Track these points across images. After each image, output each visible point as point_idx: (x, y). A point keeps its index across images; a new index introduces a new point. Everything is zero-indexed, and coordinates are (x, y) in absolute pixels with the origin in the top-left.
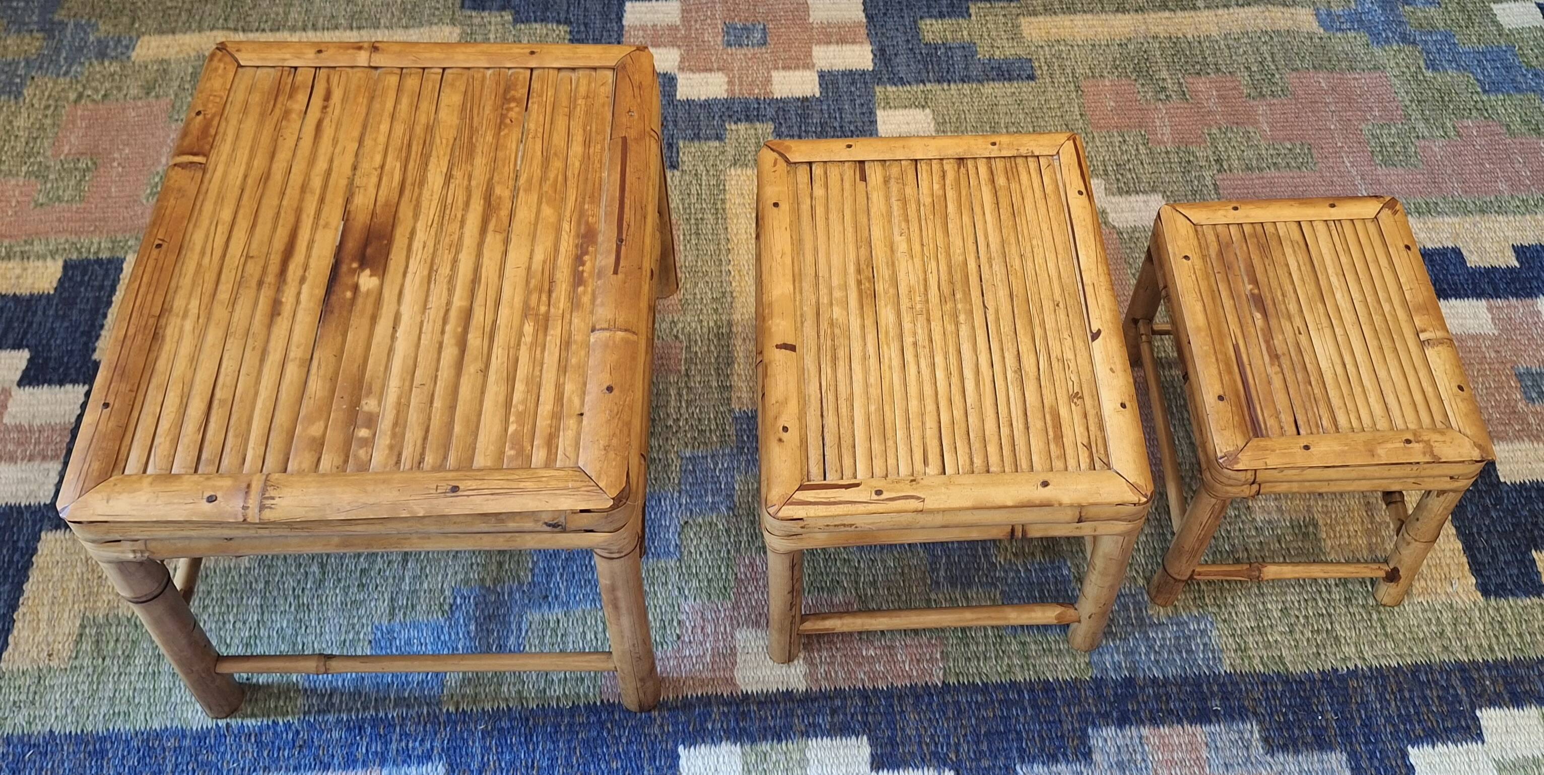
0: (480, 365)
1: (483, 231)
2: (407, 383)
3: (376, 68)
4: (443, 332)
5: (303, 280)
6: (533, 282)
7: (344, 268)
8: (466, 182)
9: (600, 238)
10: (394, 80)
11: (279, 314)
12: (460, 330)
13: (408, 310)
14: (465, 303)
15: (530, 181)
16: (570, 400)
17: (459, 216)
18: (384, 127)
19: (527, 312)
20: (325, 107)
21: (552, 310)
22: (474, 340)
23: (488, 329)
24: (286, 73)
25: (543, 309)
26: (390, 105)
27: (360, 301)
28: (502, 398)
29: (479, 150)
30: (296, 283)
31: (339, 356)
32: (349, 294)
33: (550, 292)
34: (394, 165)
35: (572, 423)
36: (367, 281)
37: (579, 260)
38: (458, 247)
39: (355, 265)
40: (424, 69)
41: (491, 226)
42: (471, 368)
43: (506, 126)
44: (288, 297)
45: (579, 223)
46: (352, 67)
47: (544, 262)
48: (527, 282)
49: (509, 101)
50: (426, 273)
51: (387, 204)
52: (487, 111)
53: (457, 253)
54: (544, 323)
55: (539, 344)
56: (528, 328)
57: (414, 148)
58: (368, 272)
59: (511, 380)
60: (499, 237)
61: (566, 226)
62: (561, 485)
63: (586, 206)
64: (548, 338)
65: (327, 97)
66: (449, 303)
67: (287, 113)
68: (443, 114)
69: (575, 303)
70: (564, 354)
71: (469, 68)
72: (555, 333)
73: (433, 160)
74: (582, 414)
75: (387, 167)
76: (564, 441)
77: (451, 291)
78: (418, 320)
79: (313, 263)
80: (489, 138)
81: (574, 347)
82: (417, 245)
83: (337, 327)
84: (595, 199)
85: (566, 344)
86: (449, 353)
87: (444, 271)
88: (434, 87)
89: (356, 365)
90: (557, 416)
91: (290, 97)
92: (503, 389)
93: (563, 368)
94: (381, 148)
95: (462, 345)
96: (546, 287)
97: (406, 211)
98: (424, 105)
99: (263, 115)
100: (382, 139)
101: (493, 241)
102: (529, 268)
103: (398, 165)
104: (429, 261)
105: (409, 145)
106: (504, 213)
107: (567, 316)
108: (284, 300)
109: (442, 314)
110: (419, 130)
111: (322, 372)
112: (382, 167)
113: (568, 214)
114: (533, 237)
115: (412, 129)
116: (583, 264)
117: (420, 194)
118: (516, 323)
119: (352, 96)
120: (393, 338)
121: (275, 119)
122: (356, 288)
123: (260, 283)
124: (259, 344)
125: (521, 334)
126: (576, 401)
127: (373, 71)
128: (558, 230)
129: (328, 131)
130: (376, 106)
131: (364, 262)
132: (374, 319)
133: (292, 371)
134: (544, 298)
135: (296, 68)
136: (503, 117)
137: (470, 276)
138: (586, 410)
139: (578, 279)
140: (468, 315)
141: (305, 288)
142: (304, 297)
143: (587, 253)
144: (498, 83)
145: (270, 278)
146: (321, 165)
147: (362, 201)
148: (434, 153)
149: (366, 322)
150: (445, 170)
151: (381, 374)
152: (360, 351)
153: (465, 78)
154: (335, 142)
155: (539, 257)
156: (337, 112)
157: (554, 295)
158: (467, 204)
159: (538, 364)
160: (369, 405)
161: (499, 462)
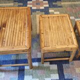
4: (11, 33)
9: (26, 24)
19: (19, 31)
25: (21, 31)
27: (3, 30)
36: (4, 28)
38: (12, 25)
40: (9, 9)
42: (14, 36)
45: (24, 23)
47: (21, 26)
50: (9, 28)
70: (23, 35)
72: (22, 33)
75: (5, 18)
76: (24, 43)
77: (12, 29)
78: (9, 32)
80: (15, 15)
83: (1, 33)
84: (25, 20)
90: (23, 40)
95: (13, 34)
96: (21, 28)
97: (7, 22)
98: (9, 12)
100: (5, 15)
101: (16, 25)
102: (19, 27)
104: (10, 26)
105: (7, 16)
107: (23, 31)
109: (11, 31)
116: (25, 26)
120: (7, 33)
128: (22, 23)
130: (4, 13)
131: (3, 27)
132: (5, 32)
136: (16, 13)
137: (14, 28)
138: (26, 40)
147: (3, 21)
152: (3, 35)
159: (21, 35)
160: (4, 40)
161: (17, 45)
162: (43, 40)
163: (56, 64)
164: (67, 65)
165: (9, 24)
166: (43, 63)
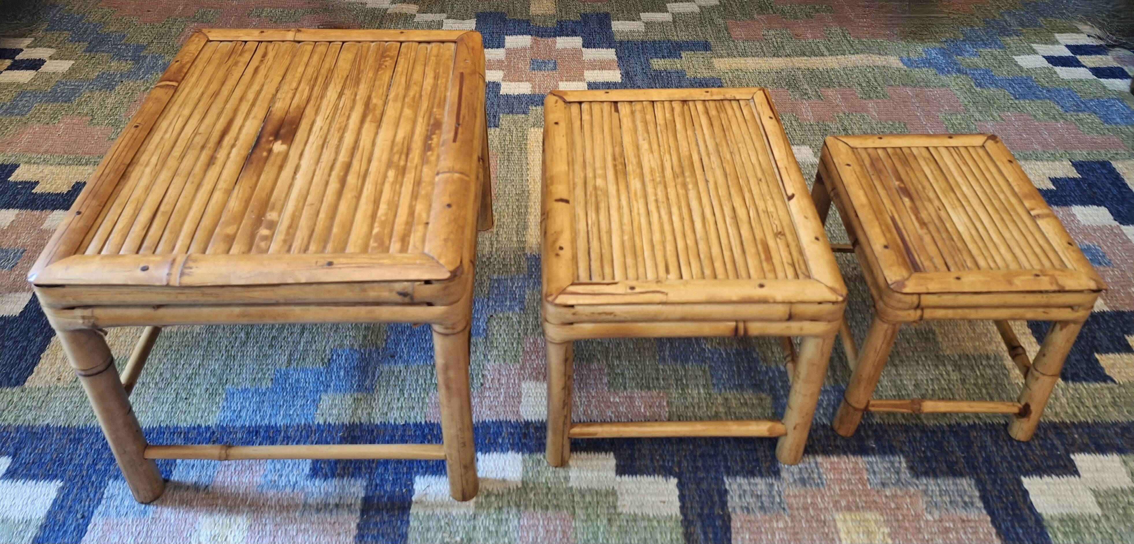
0: (355, 193)
1: (363, 121)
2: (301, 204)
3: (299, 42)
4: (330, 175)
5: (233, 146)
6: (396, 149)
7: (264, 140)
8: (353, 97)
9: (444, 126)
10: (310, 48)
11: (214, 164)
12: (342, 174)
13: (305, 163)
14: (347, 160)
15: (397, 96)
16: (420, 215)
17: (347, 114)
18: (301, 69)
19: (390, 164)
20: (262, 61)
21: (409, 164)
22: (352, 179)
23: (362, 174)
24: (238, 45)
25: (402, 163)
26: (305, 59)
27: (272, 158)
28: (369, 212)
29: (363, 81)
30: (229, 147)
31: (253, 188)
32: (265, 154)
33: (407, 155)
34: (304, 89)
35: (420, 228)
36: (278, 147)
37: (428, 137)
38: (343, 130)
39: (271, 138)
40: (330, 42)
41: (369, 118)
42: (348, 195)
43: (382, 69)
44: (221, 155)
45: (429, 119)
46: (283, 41)
47: (404, 138)
48: (392, 149)
49: (385, 57)
50: (321, 143)
51: (298, 107)
52: (370, 62)
53: (343, 133)
54: (403, 171)
55: (399, 181)
56: (391, 174)
57: (320, 80)
58: (280, 142)
59: (376, 202)
60: (374, 125)
61: (420, 119)
62: (411, 261)
63: (435, 110)
64: (405, 179)
65: (264, 56)
66: (335, 160)
67: (236, 64)
68: (340, 63)
69: (424, 160)
70: (416, 189)
71: (359, 42)
72: (409, 178)
73: (332, 85)
74: (427, 223)
75: (300, 89)
76: (414, 239)
77: (337, 153)
78: (313, 168)
79: (242, 137)
80: (371, 75)
81: (423, 184)
82: (316, 128)
83: (254, 171)
84: (441, 105)
85: (418, 183)
86: (333, 186)
87: (333, 141)
88: (335, 51)
89: (265, 193)
90: (410, 224)
91: (240, 55)
92: (371, 207)
93: (415, 196)
94: (297, 80)
95: (343, 182)
96: (405, 151)
97: (309, 111)
98: (328, 59)
99: (220, 65)
100: (298, 75)
101: (368, 128)
102: (393, 142)
103: (308, 88)
104: (323, 137)
105: (316, 79)
106: (378, 112)
107: (419, 168)
108: (218, 156)
109: (330, 165)
110: (324, 71)
111: (240, 196)
112: (296, 89)
113: (422, 113)
114: (397, 125)
115: (319, 71)
116: (431, 139)
117: (320, 103)
118: (382, 171)
119: (281, 54)
120: (294, 178)
121: (228, 66)
122: (270, 151)
123: (203, 147)
124: (197, 181)
125: (385, 176)
126: (424, 215)
127: (297, 44)
128: (414, 122)
129: (262, 71)
130: (297, 59)
131: (277, 136)
132: (281, 168)
133: (218, 196)
134: (403, 157)
135: (246, 42)
136: (380, 65)
137: (351, 144)
138: (431, 220)
139: (427, 147)
140: (348, 167)
141: (234, 151)
142: (232, 155)
143: (434, 134)
144: (378, 49)
145: (211, 144)
146: (255, 87)
147: (279, 107)
148: (333, 82)
149: (275, 170)
150: (339, 91)
151: (283, 199)
152: (269, 185)
153: (357, 47)
154: (266, 77)
155: (401, 134)
156: (270, 62)
157: (410, 156)
158: (352, 108)
159: (397, 194)
160: (271, 216)
161: (365, 249)
162: (564, 240)
163: (666, 472)
164: (760, 484)
165: (319, 122)
166: (563, 463)
